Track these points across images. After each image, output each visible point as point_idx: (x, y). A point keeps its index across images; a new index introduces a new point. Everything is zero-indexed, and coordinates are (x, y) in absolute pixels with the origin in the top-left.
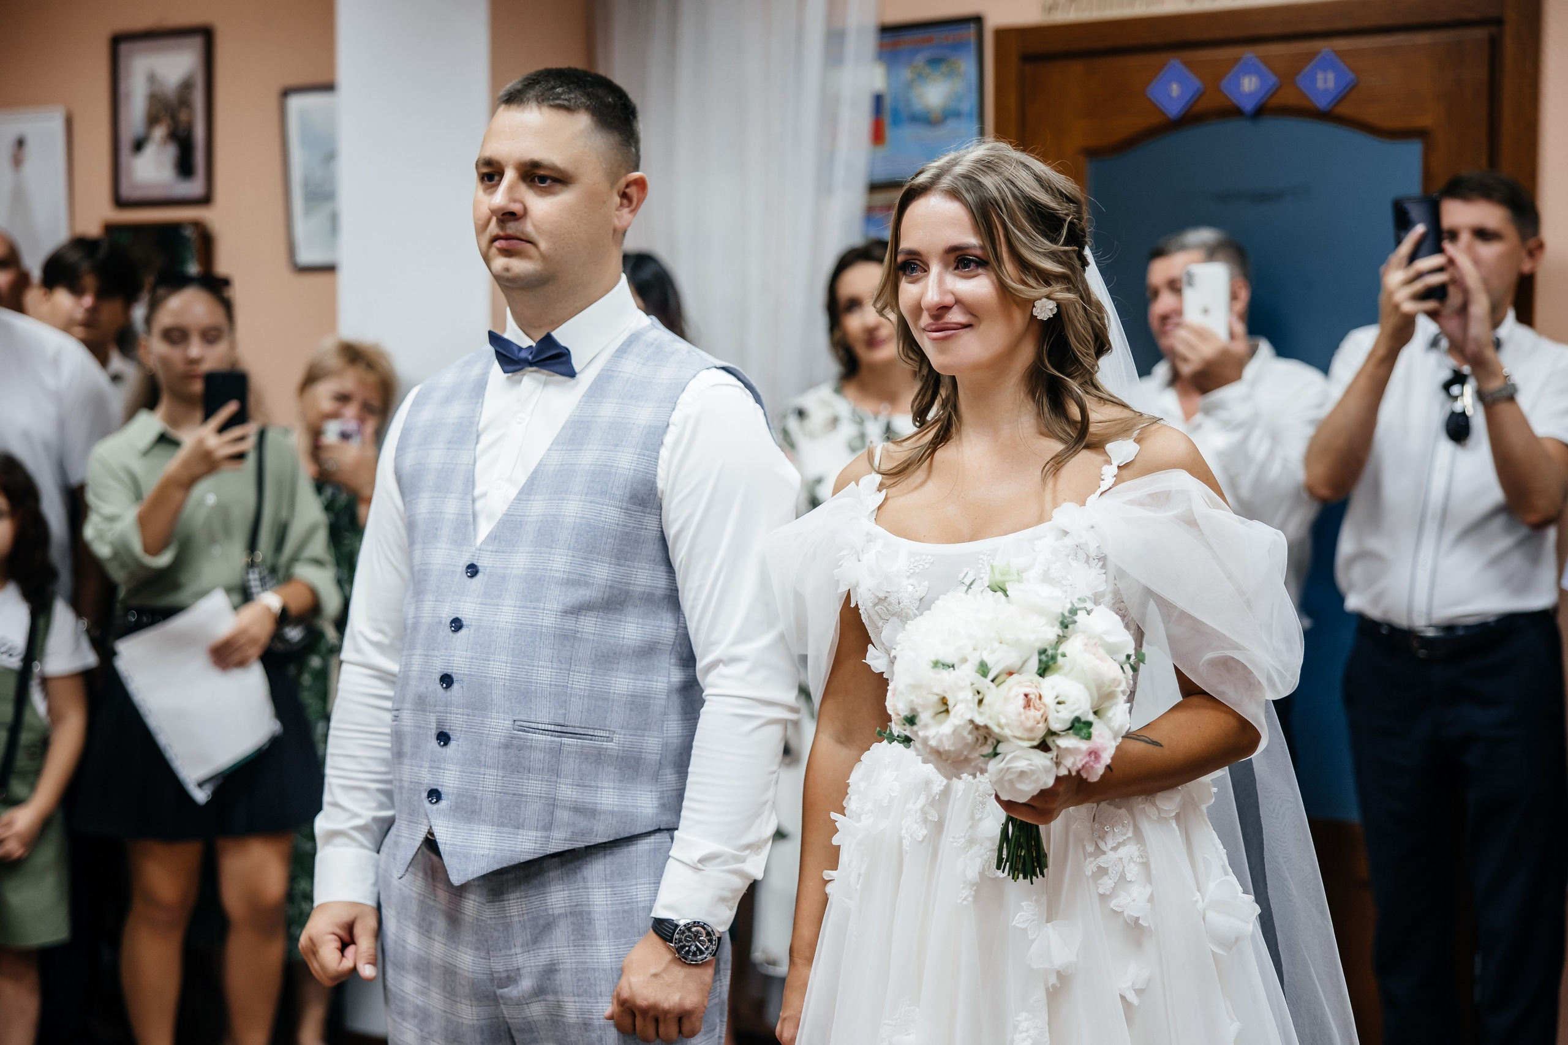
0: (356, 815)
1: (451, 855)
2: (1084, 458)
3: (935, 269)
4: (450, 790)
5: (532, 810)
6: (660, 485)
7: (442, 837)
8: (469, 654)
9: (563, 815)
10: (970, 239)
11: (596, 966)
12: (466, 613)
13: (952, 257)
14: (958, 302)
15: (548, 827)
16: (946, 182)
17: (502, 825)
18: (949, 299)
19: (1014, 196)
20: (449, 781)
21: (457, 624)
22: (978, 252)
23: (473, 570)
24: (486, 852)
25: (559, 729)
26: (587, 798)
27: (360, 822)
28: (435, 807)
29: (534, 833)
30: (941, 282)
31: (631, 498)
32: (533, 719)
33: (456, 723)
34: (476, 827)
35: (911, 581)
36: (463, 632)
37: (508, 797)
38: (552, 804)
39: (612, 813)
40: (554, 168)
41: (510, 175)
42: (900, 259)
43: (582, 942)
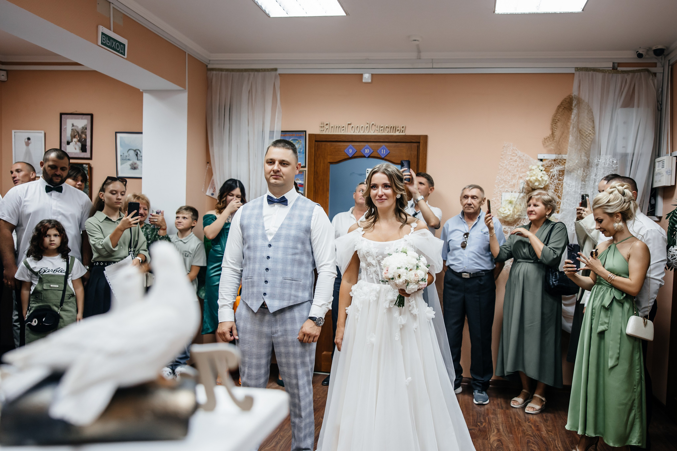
0: (230, 301)
1: (270, 306)
2: (406, 226)
3: (380, 188)
4: (269, 293)
5: (286, 297)
6: (311, 228)
7: (267, 302)
8: (272, 264)
9: (292, 297)
10: (387, 182)
11: (296, 329)
12: (270, 255)
13: (384, 185)
14: (385, 194)
15: (290, 300)
16: (381, 170)
17: (280, 300)
18: (383, 194)
19: (395, 174)
20: (268, 291)
21: (268, 257)
22: (389, 185)
23: (270, 246)
24: (277, 306)
25: (292, 279)
26: (296, 294)
27: (230, 302)
28: (265, 297)
29: (287, 301)
30: (382, 190)
31: (306, 231)
32: (287, 277)
33: (269, 278)
34: (274, 300)
35: (375, 249)
36: (270, 259)
37: (281, 294)
38: (290, 295)
39: (301, 297)
40: (287, 162)
41: (277, 163)
42: (371, 185)
43: (293, 324)
